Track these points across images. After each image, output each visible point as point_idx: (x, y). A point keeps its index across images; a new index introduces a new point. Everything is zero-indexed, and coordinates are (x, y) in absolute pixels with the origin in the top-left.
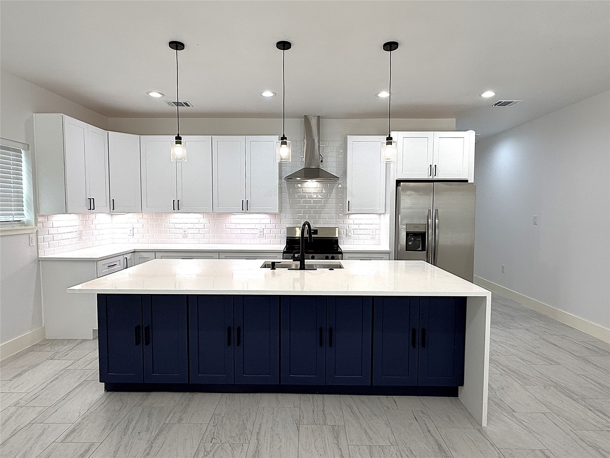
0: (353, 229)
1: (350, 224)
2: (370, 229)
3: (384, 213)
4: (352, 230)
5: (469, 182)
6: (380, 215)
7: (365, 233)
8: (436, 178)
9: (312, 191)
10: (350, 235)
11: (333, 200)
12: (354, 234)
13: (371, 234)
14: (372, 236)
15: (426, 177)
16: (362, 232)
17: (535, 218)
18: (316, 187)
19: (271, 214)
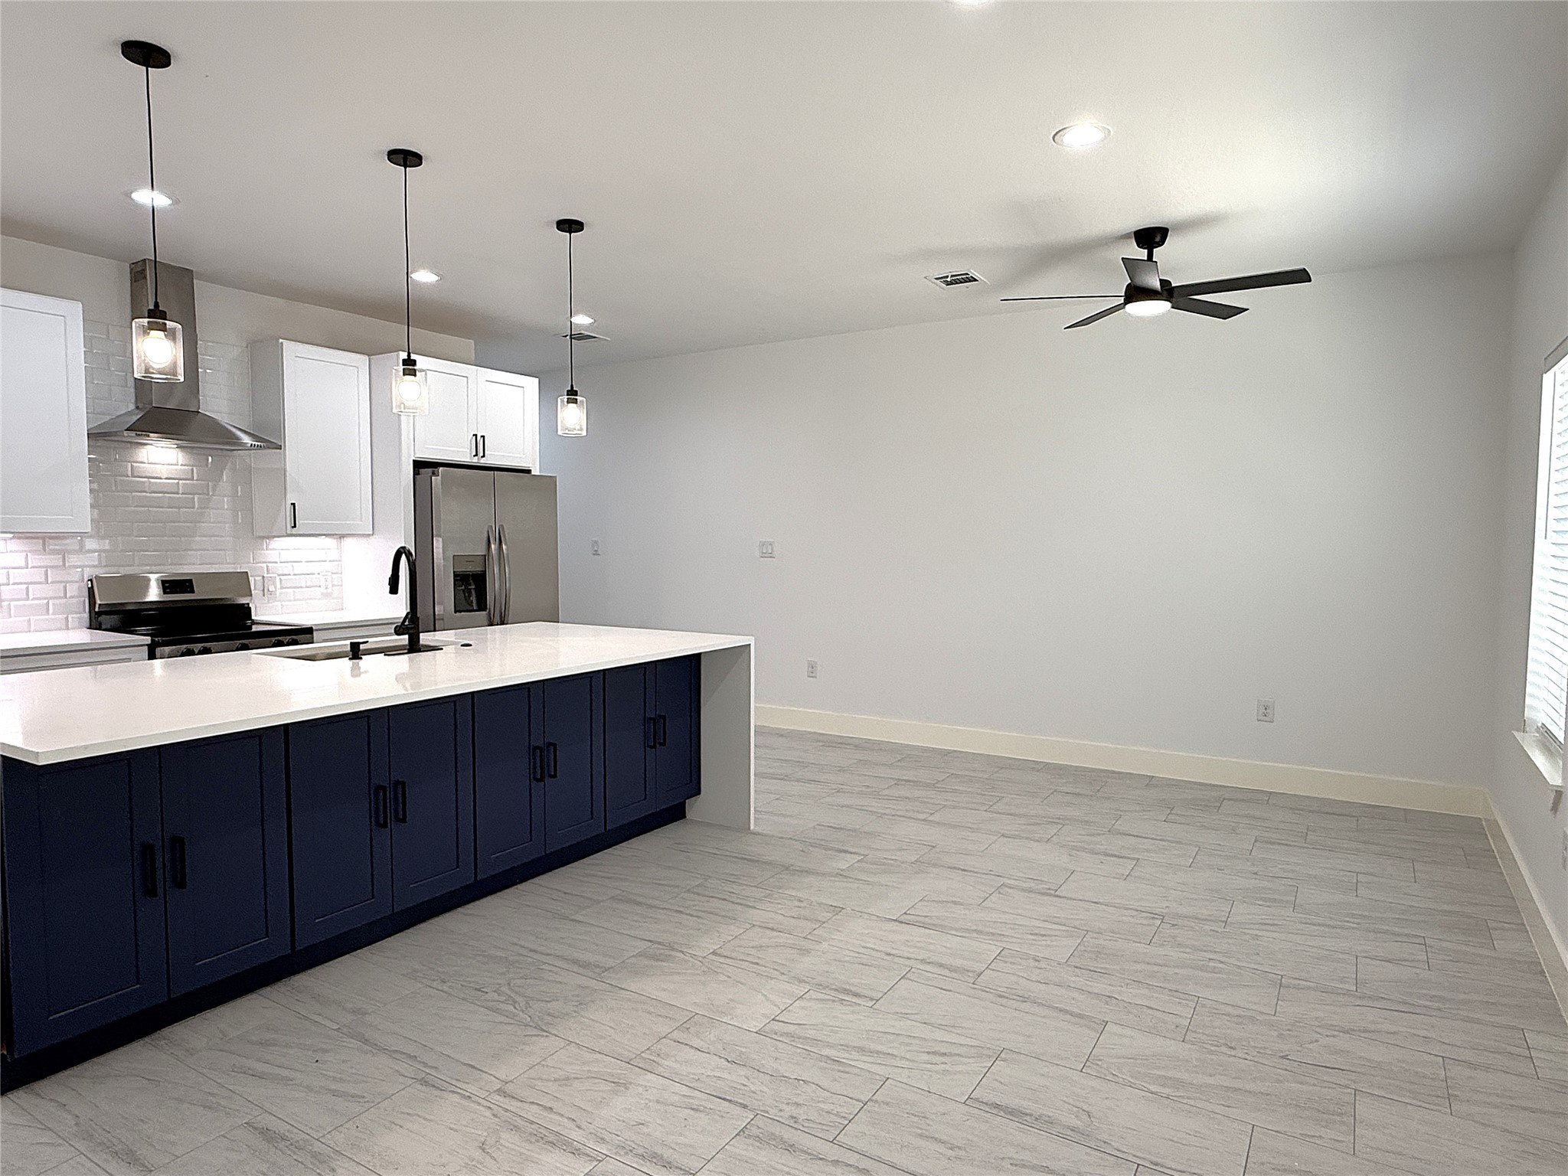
0: (279, 575)
1: (270, 562)
2: (319, 574)
3: (371, 533)
4: (278, 578)
5: (533, 473)
6: (340, 538)
7: (308, 585)
8: (483, 462)
9: (163, 471)
10: (274, 590)
11: (224, 502)
12: (282, 588)
13: (323, 587)
14: (325, 591)
15: (467, 458)
16: (302, 581)
17: (596, 542)
18: (175, 462)
19: (27, 538)
